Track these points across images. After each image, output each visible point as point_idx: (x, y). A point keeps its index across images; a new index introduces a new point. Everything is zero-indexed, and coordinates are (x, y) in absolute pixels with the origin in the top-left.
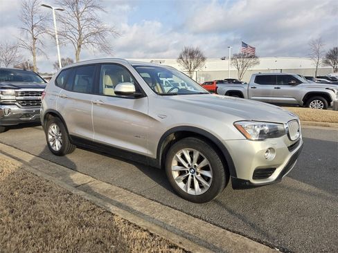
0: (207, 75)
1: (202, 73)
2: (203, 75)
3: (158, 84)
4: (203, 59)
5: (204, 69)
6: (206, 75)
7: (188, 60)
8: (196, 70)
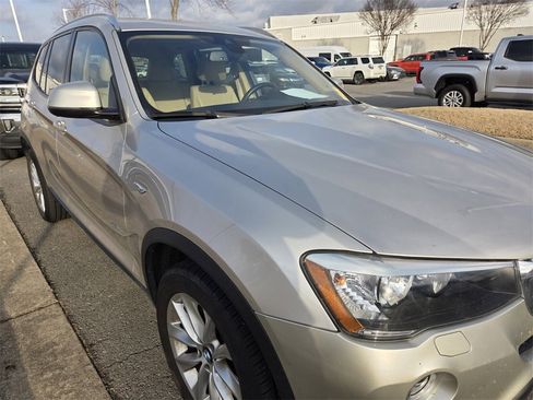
0: (417, 40)
1: (406, 38)
2: (409, 42)
3: (242, 75)
4: (412, 9)
5: (411, 29)
6: (415, 42)
7: (382, 12)
8: (396, 32)
